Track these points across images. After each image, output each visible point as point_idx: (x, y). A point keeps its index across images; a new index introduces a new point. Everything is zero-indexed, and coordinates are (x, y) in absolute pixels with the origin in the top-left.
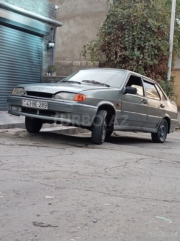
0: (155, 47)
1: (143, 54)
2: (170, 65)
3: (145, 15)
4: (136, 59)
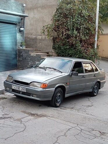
0: (87, 29)
1: (79, 33)
2: (96, 39)
3: (80, 8)
4: (75, 36)
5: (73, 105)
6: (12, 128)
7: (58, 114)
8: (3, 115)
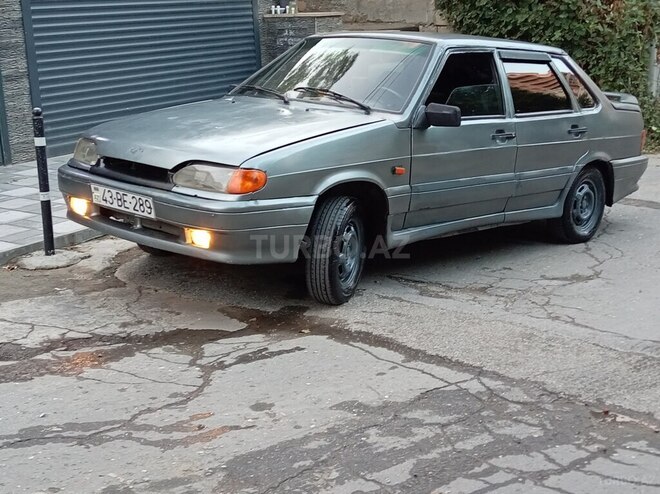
5: (498, 274)
6: (137, 385)
7: (395, 317)
8: (124, 325)
